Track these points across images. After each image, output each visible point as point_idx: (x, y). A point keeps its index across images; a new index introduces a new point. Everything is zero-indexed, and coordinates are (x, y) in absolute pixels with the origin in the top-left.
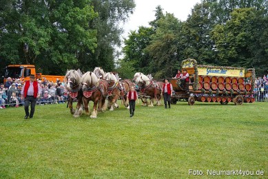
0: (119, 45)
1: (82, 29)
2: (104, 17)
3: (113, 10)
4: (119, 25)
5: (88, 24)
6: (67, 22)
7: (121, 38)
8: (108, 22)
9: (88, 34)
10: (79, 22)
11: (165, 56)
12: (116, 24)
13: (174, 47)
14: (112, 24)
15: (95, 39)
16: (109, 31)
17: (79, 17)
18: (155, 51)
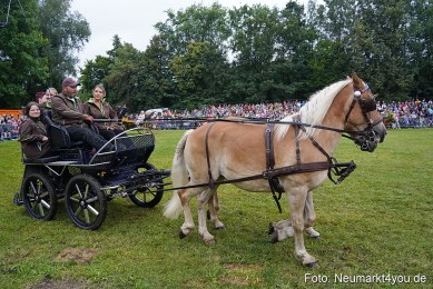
0: (75, 75)
1: (30, 58)
2: (56, 44)
3: (66, 38)
4: (73, 53)
5: (36, 51)
6: (11, 49)
7: (76, 67)
8: (61, 50)
9: (38, 63)
10: (26, 50)
11: (126, 86)
12: (69, 52)
13: (134, 77)
14: (64, 53)
15: (46, 68)
16: (62, 60)
17: (26, 43)
18: (114, 81)
